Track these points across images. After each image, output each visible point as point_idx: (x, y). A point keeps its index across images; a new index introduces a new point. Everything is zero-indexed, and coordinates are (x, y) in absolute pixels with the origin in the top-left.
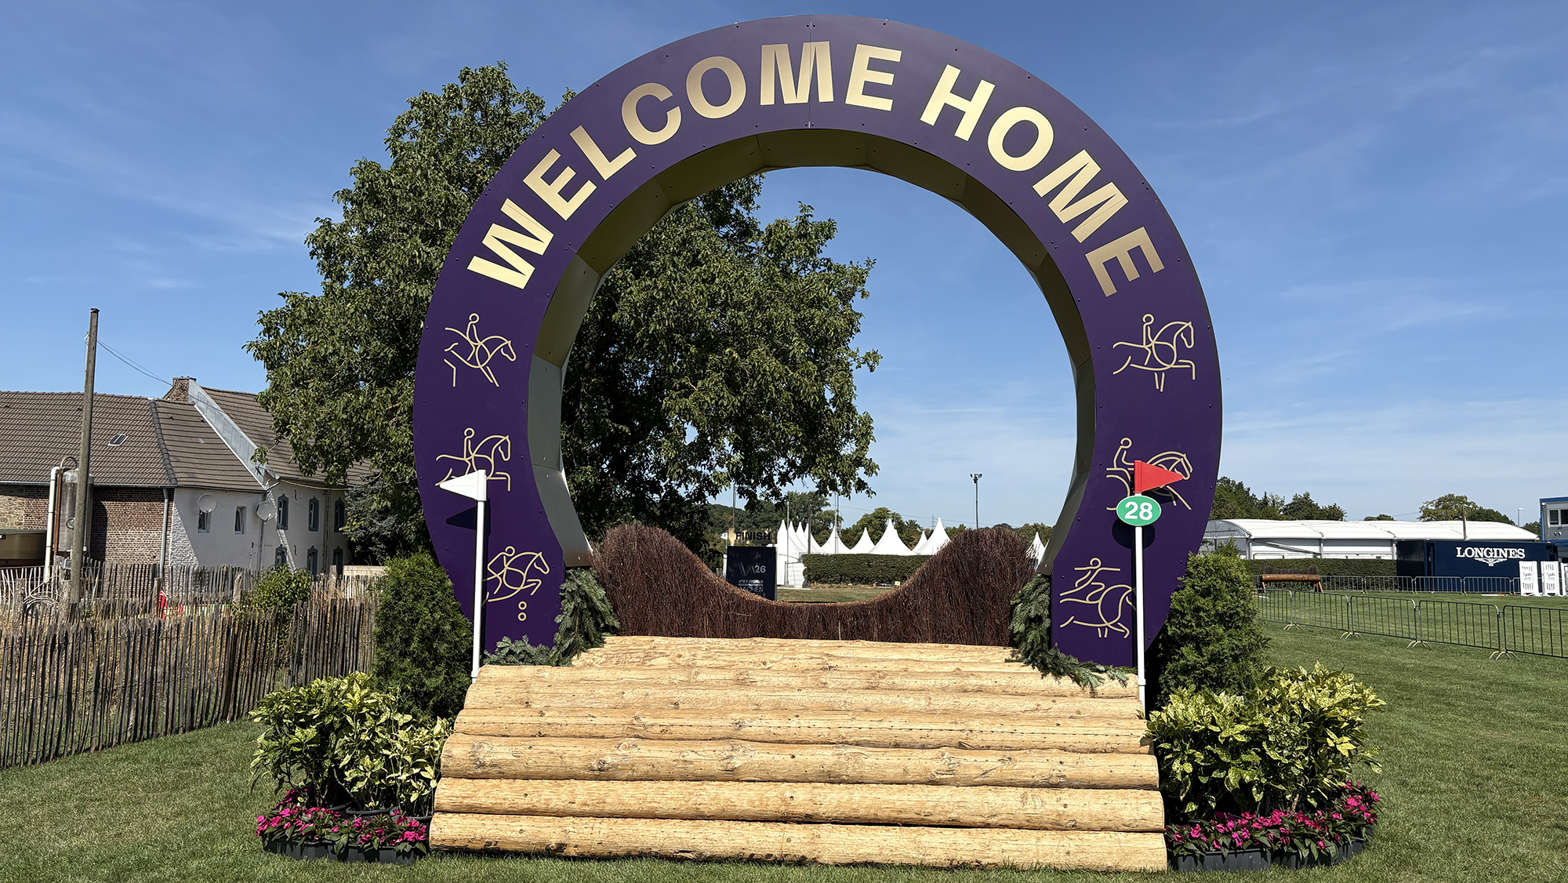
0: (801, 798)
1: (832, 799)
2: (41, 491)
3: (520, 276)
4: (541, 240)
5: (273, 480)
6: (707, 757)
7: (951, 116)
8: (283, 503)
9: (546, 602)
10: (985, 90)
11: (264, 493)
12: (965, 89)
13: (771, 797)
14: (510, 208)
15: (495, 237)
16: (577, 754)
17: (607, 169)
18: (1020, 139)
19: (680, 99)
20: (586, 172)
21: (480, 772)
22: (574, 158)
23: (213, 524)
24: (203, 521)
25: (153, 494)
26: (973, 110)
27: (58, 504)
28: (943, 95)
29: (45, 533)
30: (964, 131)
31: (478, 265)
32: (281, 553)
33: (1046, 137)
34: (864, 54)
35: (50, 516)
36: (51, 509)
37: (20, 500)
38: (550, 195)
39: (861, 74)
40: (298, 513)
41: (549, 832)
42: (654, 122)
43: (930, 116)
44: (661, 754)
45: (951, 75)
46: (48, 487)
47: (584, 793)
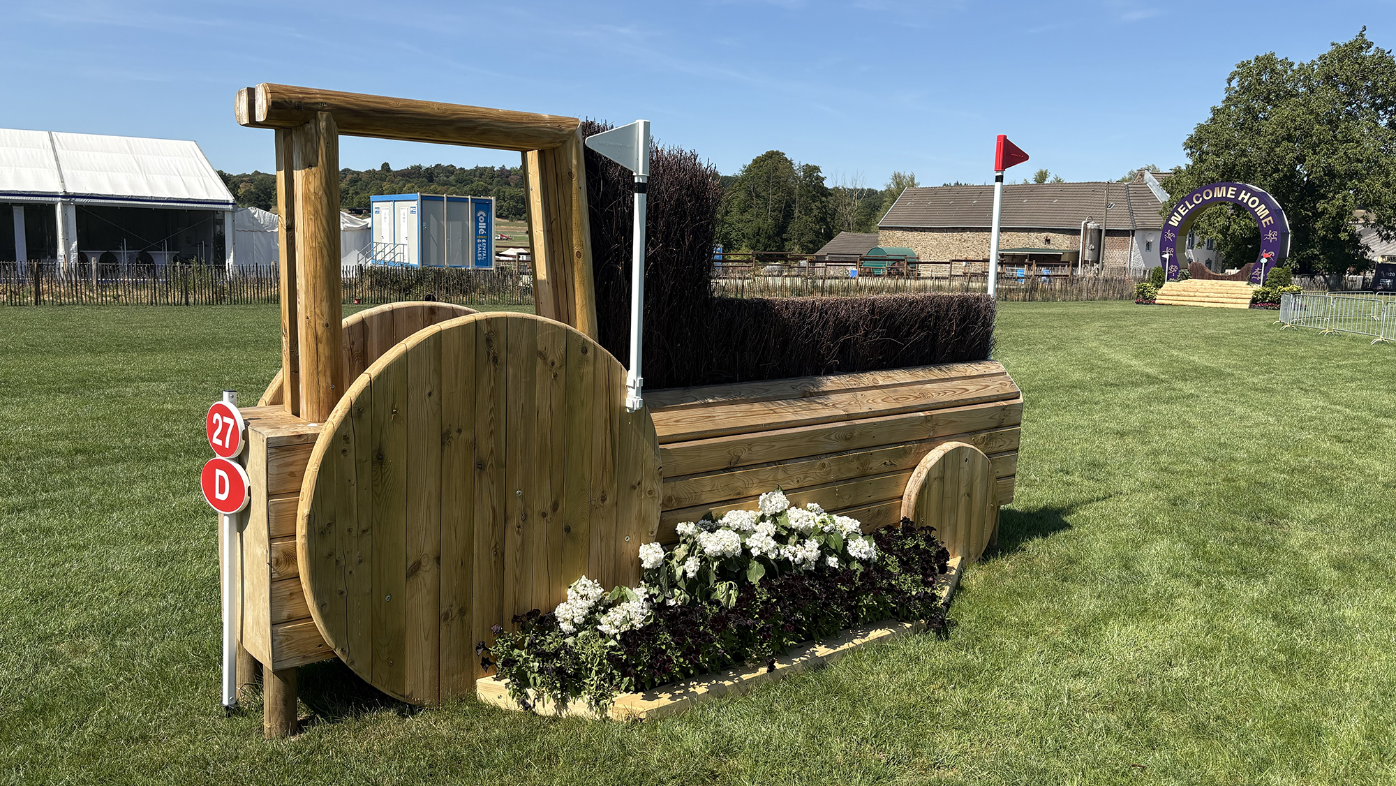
0: (1203, 299)
1: (1207, 299)
2: (1077, 232)
3: (1176, 224)
4: (1179, 219)
6: (1192, 294)
7: (1243, 199)
9: (1177, 273)
10: (1249, 194)
12: (1246, 194)
13: (1199, 299)
14: (1175, 214)
15: (1173, 218)
16: (1175, 293)
17: (1190, 207)
18: (1254, 202)
19: (1202, 196)
20: (1187, 208)
21: (1163, 295)
22: (1185, 206)
24: (1148, 245)
25: (1125, 233)
26: (1247, 198)
27: (1085, 238)
28: (1242, 195)
29: (1079, 252)
30: (1245, 201)
31: (1170, 222)
33: (1258, 202)
34: (1231, 188)
35: (1081, 244)
36: (1081, 241)
37: (1068, 236)
38: (1181, 211)
39: (1230, 192)
41: (1170, 302)
42: (1197, 200)
43: (1240, 199)
44: (1186, 293)
45: (1244, 192)
46: (1080, 230)
47: (1175, 298)
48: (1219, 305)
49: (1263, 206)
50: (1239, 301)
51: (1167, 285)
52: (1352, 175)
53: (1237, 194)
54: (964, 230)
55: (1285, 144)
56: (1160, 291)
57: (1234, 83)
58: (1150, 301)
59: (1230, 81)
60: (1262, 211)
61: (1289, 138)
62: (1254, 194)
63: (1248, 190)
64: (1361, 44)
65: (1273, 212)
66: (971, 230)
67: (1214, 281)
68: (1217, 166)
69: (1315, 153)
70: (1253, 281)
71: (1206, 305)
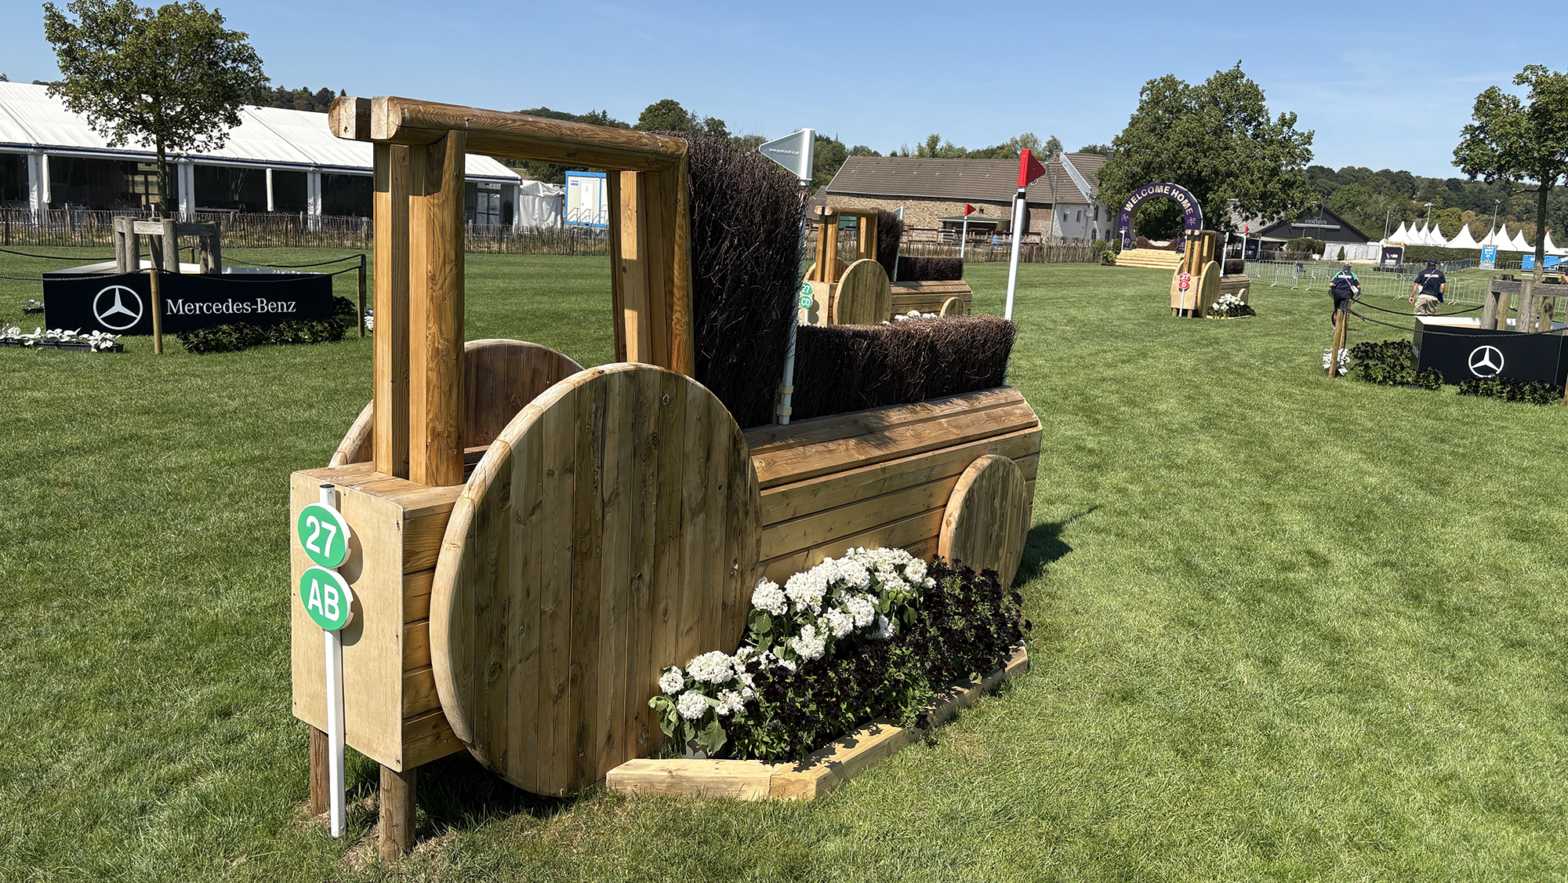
0: (1148, 263)
1: (1151, 263)
2: (1009, 205)
3: (1130, 210)
4: (1132, 206)
5: (1093, 198)
6: (1140, 259)
7: (1174, 194)
8: (1097, 209)
9: (1129, 244)
10: (1178, 192)
11: (1089, 204)
12: (1176, 192)
13: (1146, 263)
14: (1129, 203)
15: (1127, 205)
16: (1129, 258)
17: (1139, 199)
18: (1181, 197)
19: (1147, 191)
20: (1137, 199)
21: (1121, 259)
22: (1136, 197)
23: (1068, 218)
24: (1065, 216)
25: (1048, 206)
29: (1010, 221)
30: (1175, 196)
31: (1126, 208)
32: (1094, 231)
33: (1183, 197)
37: (999, 207)
38: (1133, 201)
39: (1166, 189)
40: (1102, 215)
41: (1126, 264)
42: (1144, 194)
43: (1172, 194)
44: (1136, 258)
45: (1175, 190)
46: (1012, 203)
47: (1129, 261)
48: (1158, 267)
49: (1187, 201)
51: (1123, 252)
52: (1229, 174)
53: (1170, 191)
54: (907, 198)
55: (1186, 148)
56: (1118, 257)
57: (1145, 97)
58: (1112, 263)
59: (1142, 94)
60: (1186, 204)
61: (1188, 145)
62: (1181, 192)
63: (1178, 189)
64: (1237, 75)
65: (1193, 205)
66: (914, 198)
67: (1154, 251)
68: (1140, 163)
69: (1205, 156)
70: (1179, 251)
71: (1150, 267)
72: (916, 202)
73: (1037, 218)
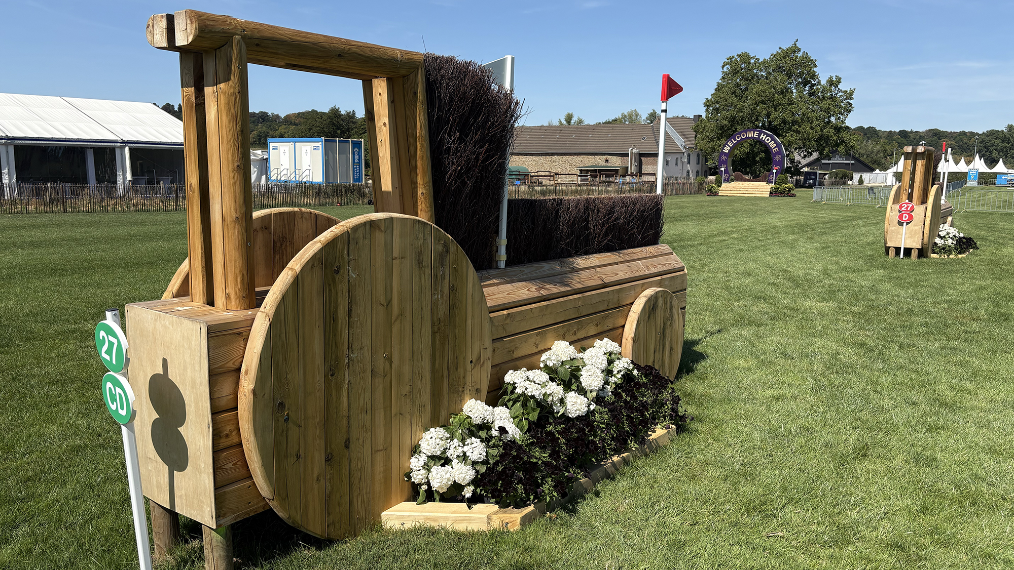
0: (744, 192)
1: (747, 192)
3: (727, 151)
4: (729, 148)
5: (686, 148)
6: (738, 190)
7: (762, 138)
8: (689, 155)
9: (728, 179)
10: (765, 135)
11: (684, 153)
12: (764, 135)
13: (743, 192)
14: (726, 146)
15: (725, 148)
16: (729, 189)
17: (734, 142)
18: (768, 140)
19: (740, 136)
20: (733, 143)
21: (722, 190)
22: (732, 141)
23: (670, 163)
24: (668, 162)
25: (655, 155)
26: (764, 137)
27: (631, 159)
28: (762, 136)
29: (628, 167)
30: (763, 139)
31: (724, 151)
32: (688, 172)
33: (770, 139)
34: (756, 132)
35: (629, 163)
36: (629, 160)
37: (619, 158)
38: (730, 144)
39: (755, 134)
40: (693, 159)
41: (727, 194)
42: (738, 138)
43: (761, 138)
44: (735, 189)
45: (763, 134)
46: (628, 154)
47: (729, 192)
48: (753, 195)
49: (773, 142)
50: (764, 193)
51: (723, 185)
52: (795, 122)
53: (759, 135)
54: (553, 154)
55: (761, 105)
56: (720, 189)
57: (725, 69)
58: (716, 194)
59: (723, 67)
60: (772, 145)
61: (763, 102)
62: (768, 135)
63: (765, 133)
64: (795, 49)
65: (778, 145)
66: (558, 154)
67: (749, 183)
69: (775, 110)
70: (769, 182)
71: (746, 195)
72: (559, 157)
73: (647, 164)
